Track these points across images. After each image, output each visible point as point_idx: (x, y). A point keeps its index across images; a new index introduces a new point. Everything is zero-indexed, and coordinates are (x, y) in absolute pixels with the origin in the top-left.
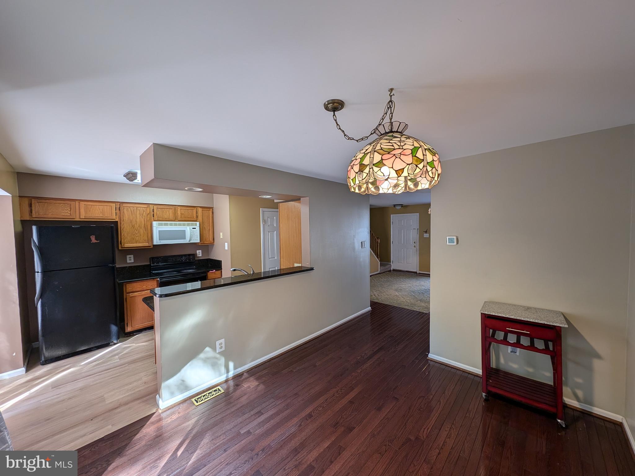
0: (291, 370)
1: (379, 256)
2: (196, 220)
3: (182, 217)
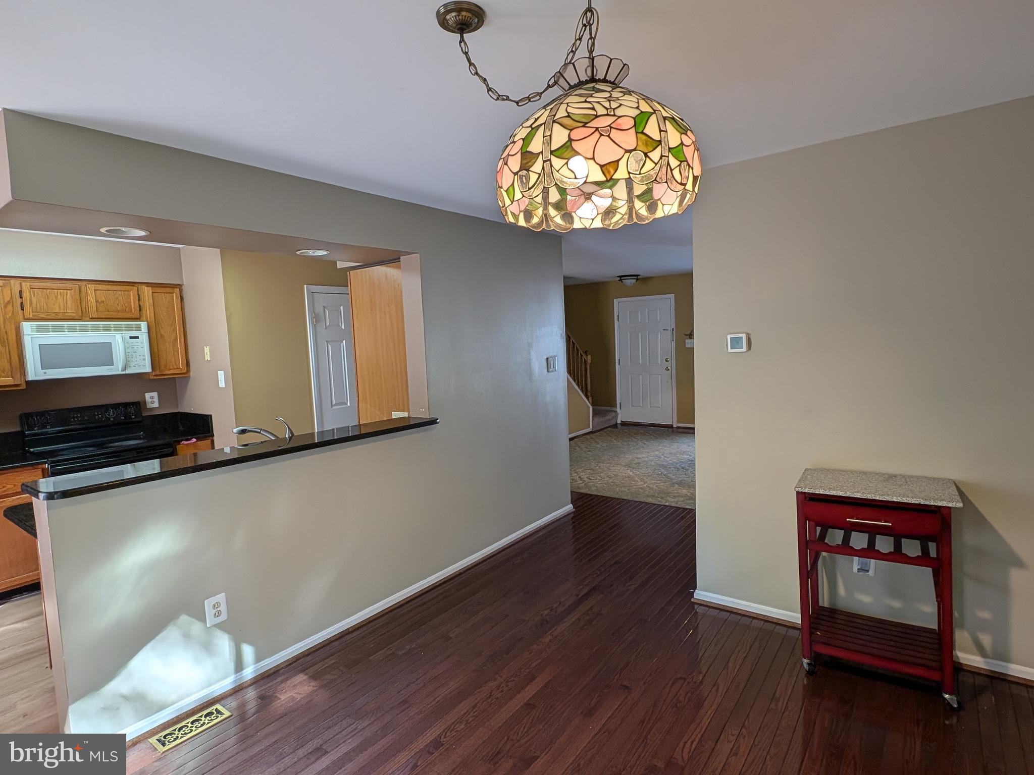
0: (393, 653)
1: (589, 394)
2: (139, 317)
3: (101, 309)
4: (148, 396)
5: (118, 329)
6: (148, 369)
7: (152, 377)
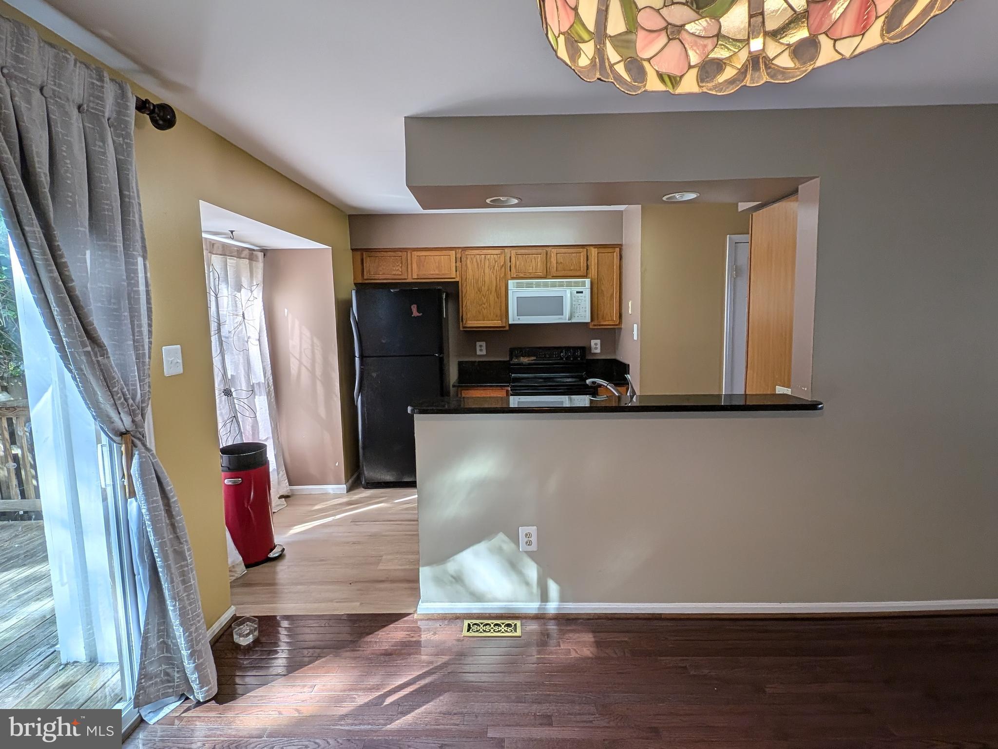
2: (585, 275)
3: (559, 269)
4: (593, 342)
5: (569, 285)
6: (588, 320)
7: (591, 327)
